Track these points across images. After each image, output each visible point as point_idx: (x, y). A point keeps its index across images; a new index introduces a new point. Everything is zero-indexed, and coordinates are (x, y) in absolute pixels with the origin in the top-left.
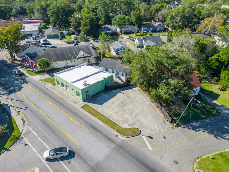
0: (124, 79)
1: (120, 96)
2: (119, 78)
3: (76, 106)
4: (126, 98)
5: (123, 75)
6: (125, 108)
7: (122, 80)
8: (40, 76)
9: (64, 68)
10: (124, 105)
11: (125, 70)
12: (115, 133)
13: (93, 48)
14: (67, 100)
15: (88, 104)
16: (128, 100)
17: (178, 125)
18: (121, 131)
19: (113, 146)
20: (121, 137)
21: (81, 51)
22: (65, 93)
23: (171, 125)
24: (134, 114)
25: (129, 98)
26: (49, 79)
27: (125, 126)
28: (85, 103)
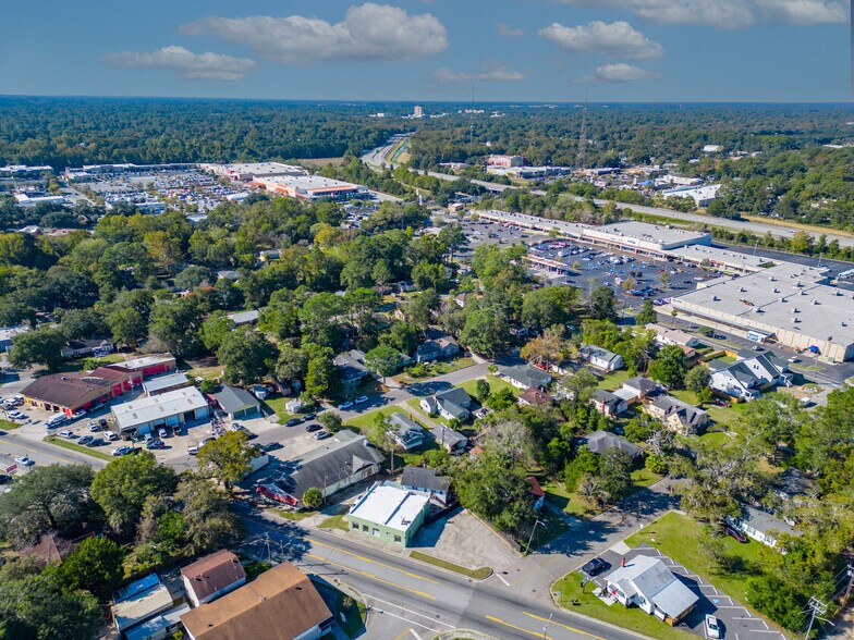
0: (443, 498)
1: (451, 528)
2: (437, 498)
3: (401, 556)
4: (458, 530)
5: (441, 493)
6: (463, 545)
7: (441, 502)
8: (311, 519)
9: (336, 492)
10: (461, 542)
11: (444, 487)
12: (467, 578)
13: (368, 445)
14: (384, 550)
15: (415, 549)
16: (462, 532)
17: (529, 553)
18: (473, 574)
19: (472, 592)
20: (475, 581)
21: (355, 458)
22: (372, 540)
23: (521, 555)
24: (477, 552)
25: (461, 529)
26: (329, 521)
27: (474, 568)
28: (411, 550)
